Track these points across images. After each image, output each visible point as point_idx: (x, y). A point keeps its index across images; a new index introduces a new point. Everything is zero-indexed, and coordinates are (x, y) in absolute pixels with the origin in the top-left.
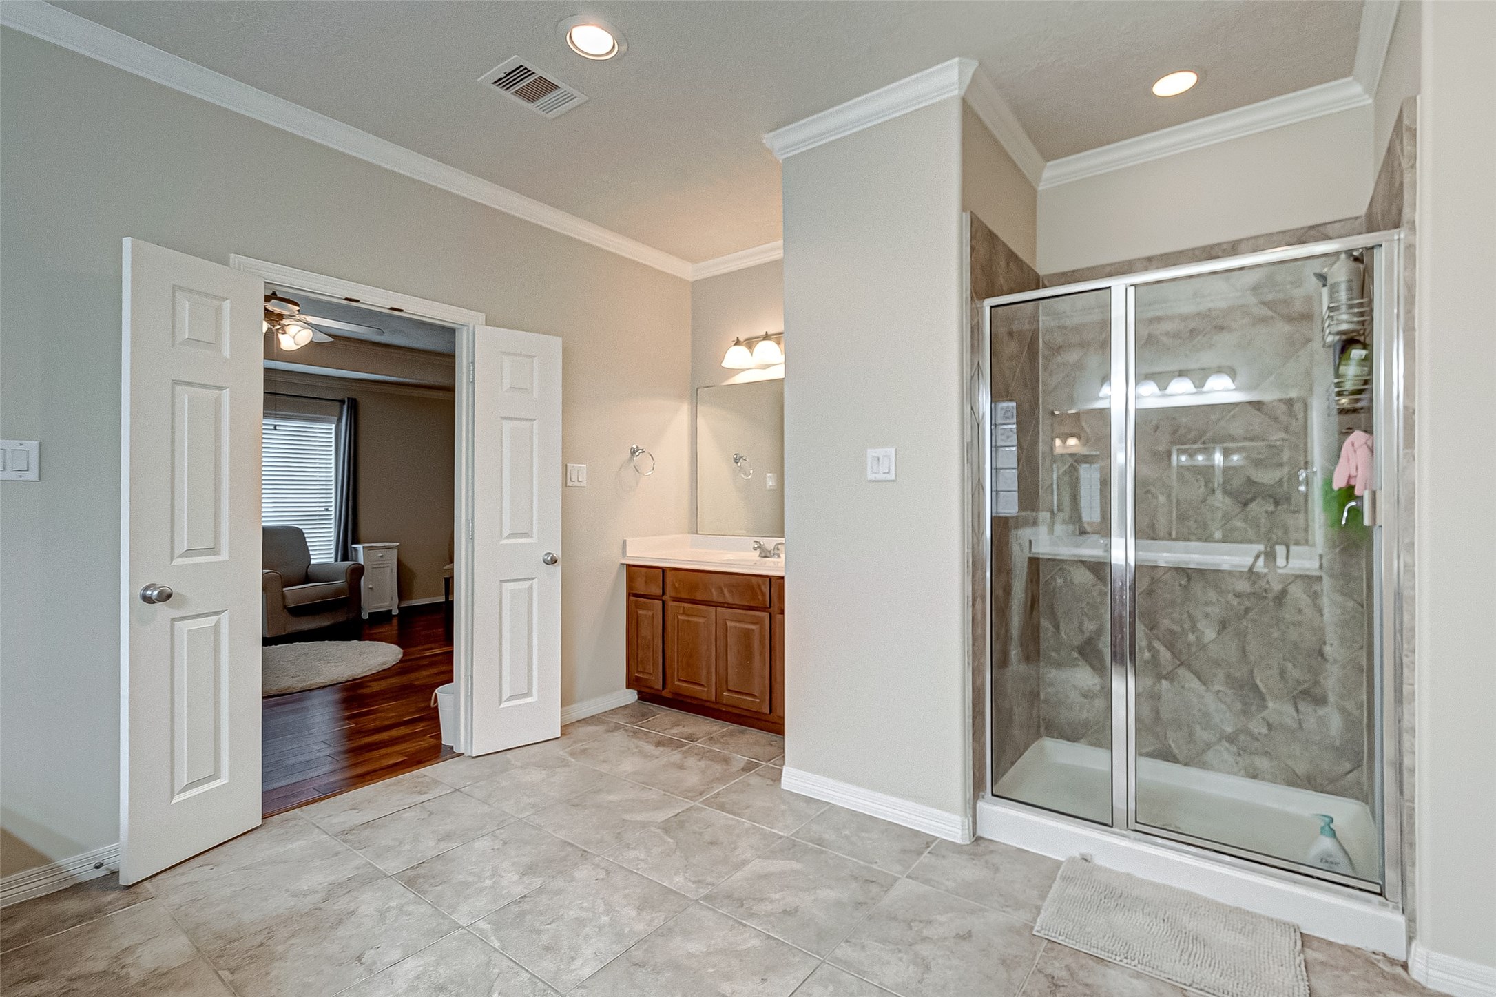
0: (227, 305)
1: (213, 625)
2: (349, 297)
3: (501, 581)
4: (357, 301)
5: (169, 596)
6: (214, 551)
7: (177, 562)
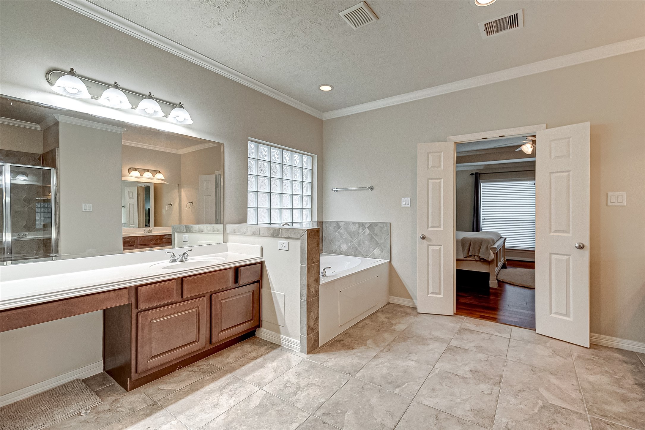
0: (442, 153)
1: (438, 248)
2: (483, 138)
3: (550, 253)
4: (486, 138)
5: (425, 238)
6: (439, 226)
7: (429, 229)
